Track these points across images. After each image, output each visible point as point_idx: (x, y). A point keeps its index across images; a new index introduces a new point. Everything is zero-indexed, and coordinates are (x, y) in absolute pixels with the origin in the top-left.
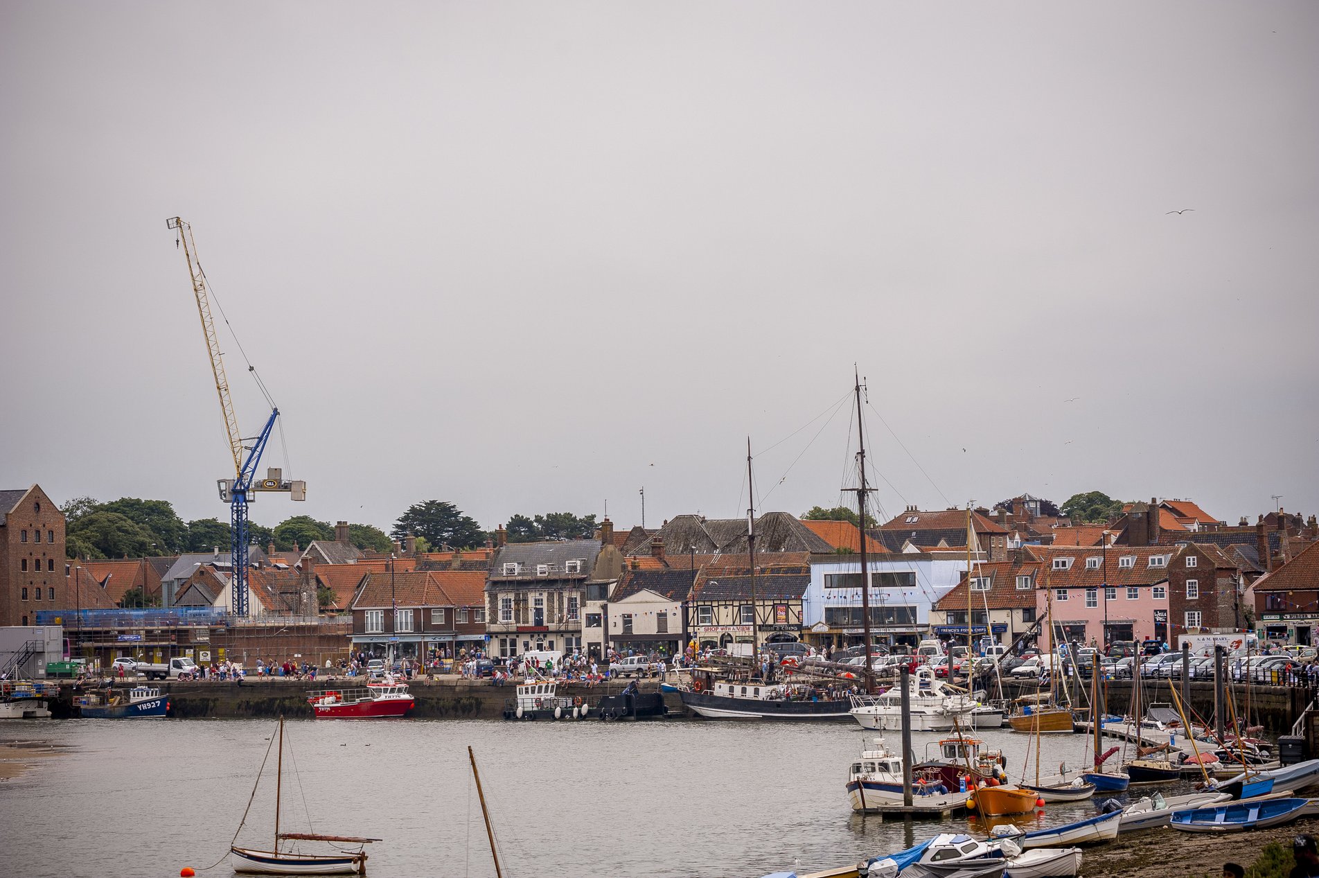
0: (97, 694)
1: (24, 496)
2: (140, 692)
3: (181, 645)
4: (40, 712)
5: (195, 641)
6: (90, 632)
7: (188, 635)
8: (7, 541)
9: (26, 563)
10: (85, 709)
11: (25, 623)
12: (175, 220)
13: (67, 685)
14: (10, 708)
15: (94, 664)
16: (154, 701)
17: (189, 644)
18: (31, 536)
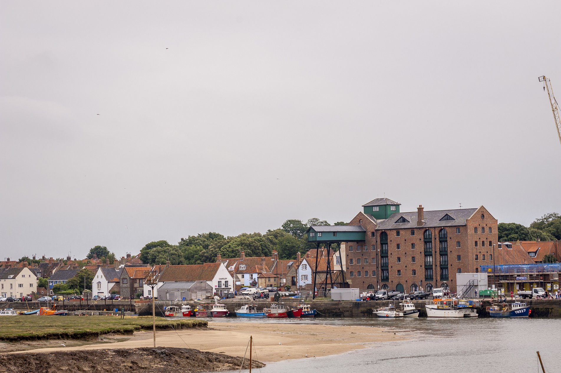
0: (498, 305)
1: (476, 211)
2: (516, 305)
3: (545, 281)
4: (472, 314)
5: (552, 280)
6: (504, 276)
7: (549, 277)
8: (467, 233)
9: (477, 243)
10: (492, 313)
11: (477, 271)
12: (542, 77)
13: (486, 301)
14: (457, 312)
15: (501, 291)
16: (523, 309)
17: (549, 281)
18: (480, 230)
